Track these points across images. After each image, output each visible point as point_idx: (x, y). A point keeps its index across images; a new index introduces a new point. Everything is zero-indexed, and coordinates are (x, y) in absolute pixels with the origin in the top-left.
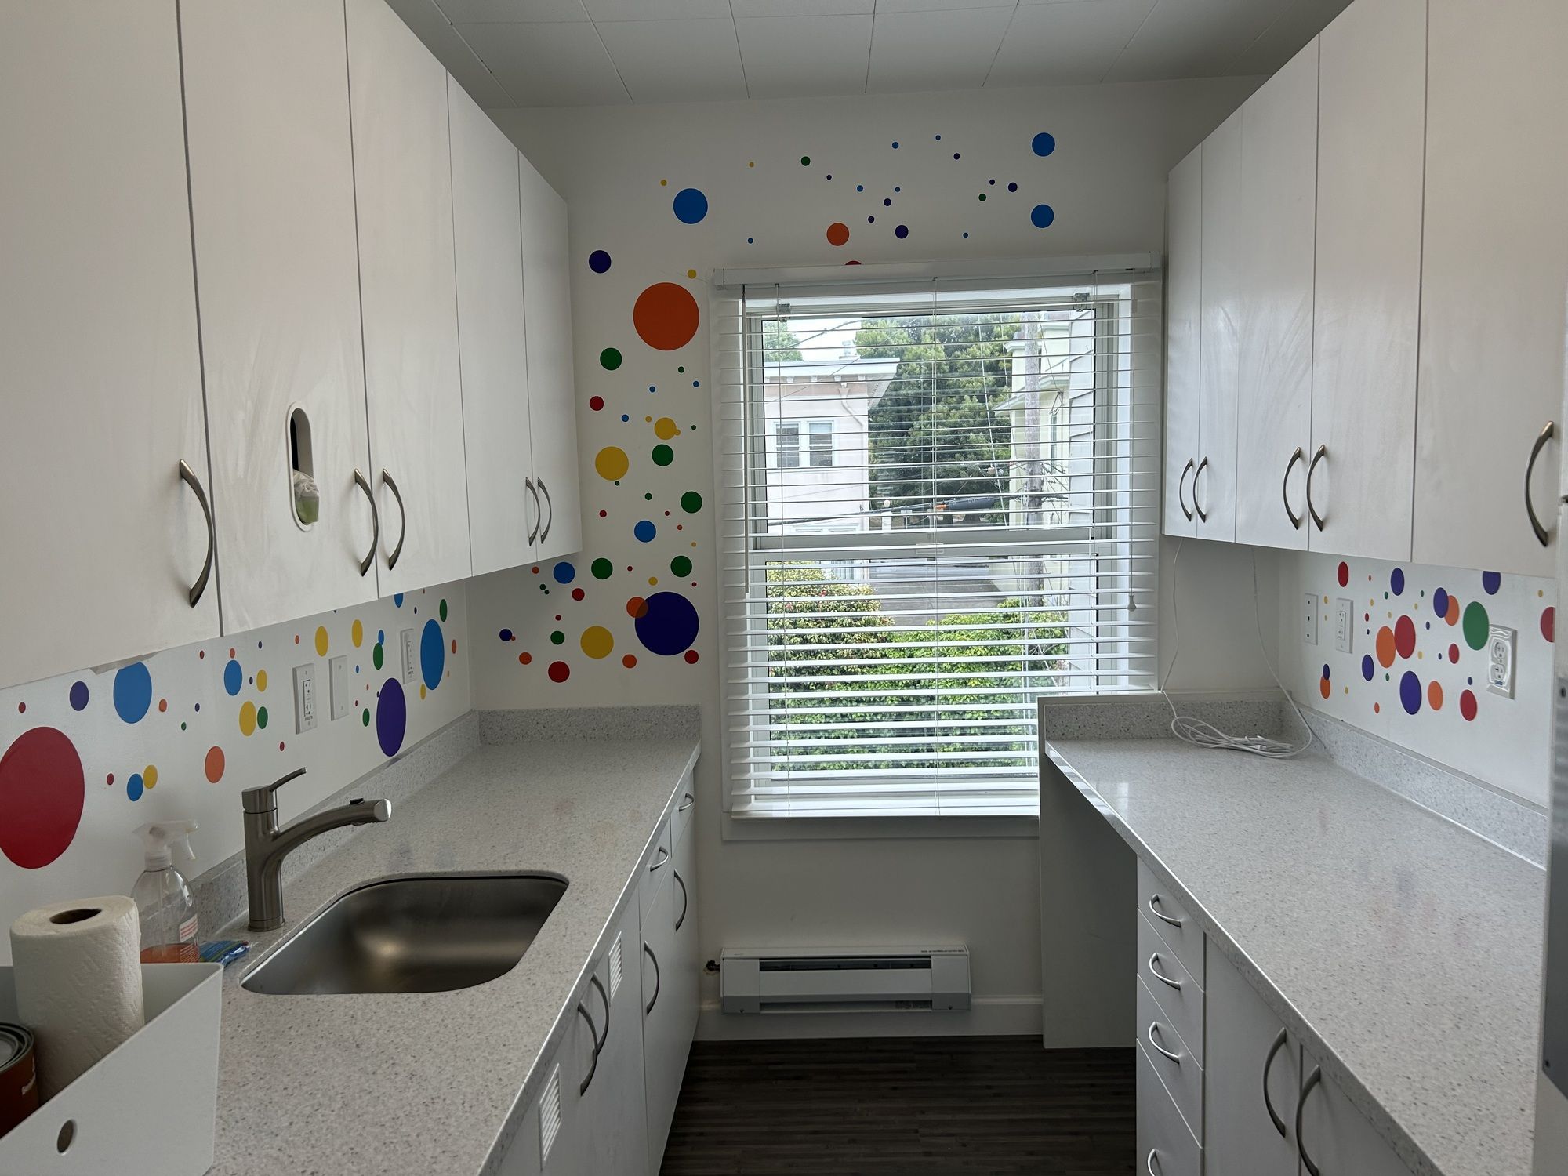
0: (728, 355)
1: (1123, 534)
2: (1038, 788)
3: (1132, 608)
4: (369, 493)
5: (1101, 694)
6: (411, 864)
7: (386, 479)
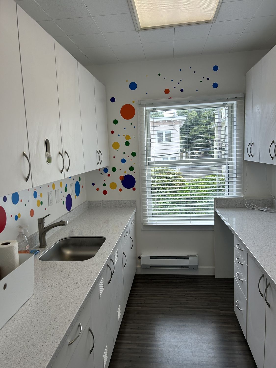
0: (142, 120)
1: (235, 160)
2: (214, 219)
3: (236, 177)
4: (62, 156)
5: (229, 197)
6: (73, 234)
7: (66, 152)
